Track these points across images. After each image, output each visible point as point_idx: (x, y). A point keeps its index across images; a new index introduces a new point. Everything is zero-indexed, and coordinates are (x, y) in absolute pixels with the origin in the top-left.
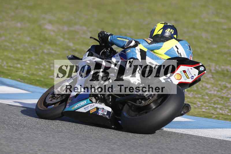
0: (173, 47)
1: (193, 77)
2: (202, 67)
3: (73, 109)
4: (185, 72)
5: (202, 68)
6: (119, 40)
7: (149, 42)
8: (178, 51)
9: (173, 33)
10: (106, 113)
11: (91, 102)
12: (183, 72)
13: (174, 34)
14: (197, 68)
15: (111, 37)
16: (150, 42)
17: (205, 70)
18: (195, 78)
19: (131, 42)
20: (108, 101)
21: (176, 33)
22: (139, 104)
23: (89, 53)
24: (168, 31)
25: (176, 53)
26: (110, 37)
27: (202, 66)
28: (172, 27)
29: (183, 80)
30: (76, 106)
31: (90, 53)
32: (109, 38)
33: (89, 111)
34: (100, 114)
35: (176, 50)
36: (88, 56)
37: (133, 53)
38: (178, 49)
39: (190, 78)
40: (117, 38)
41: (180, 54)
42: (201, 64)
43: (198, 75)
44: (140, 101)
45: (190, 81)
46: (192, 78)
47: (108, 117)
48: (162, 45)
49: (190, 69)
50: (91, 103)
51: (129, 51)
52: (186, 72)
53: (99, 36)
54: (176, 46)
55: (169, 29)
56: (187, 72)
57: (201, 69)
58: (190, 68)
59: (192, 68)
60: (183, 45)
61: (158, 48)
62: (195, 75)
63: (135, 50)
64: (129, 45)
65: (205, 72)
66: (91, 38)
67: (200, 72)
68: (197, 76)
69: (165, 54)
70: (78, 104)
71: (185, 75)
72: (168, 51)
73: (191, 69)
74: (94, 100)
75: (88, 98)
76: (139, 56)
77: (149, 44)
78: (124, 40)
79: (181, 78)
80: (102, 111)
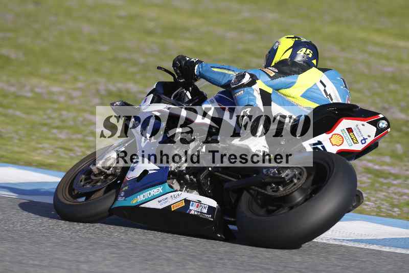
0: (317, 84)
1: (365, 139)
2: (384, 121)
3: (134, 202)
4: (350, 130)
5: (383, 124)
6: (214, 72)
7: (272, 75)
8: (325, 90)
9: (310, 56)
10: (205, 211)
11: (172, 190)
12: (346, 131)
13: (313, 58)
14: (375, 123)
15: (200, 66)
16: (274, 74)
17: (389, 126)
18: (368, 141)
19: (243, 76)
20: (204, 187)
21: (316, 55)
22: (273, 194)
23: (153, 97)
24: (302, 53)
25: (322, 95)
26: (197, 66)
27: (384, 119)
28: (309, 45)
29: (345, 147)
30: (141, 197)
31: (156, 98)
32: (196, 68)
33: (170, 206)
34: (192, 212)
35: (321, 88)
36: (152, 102)
37: (249, 96)
38: (325, 86)
39: (359, 141)
40: (212, 67)
41: (330, 95)
42: (381, 116)
43: (376, 136)
44: (273, 188)
45: (359, 147)
46: (363, 142)
47: (211, 218)
48: (294, 81)
49: (361, 125)
50: (172, 192)
51: (240, 93)
52: (352, 131)
53: (174, 65)
54: (321, 82)
55: (304, 50)
56: (354, 130)
57: (381, 125)
58: (360, 123)
59: (365, 123)
60: (331, 79)
61: (289, 86)
62: (369, 136)
63: (251, 92)
64: (240, 81)
65: (389, 130)
66: (159, 68)
67: (379, 131)
68: (372, 138)
69: (302, 96)
70: (144, 194)
71: (350, 137)
72: (308, 90)
73: (363, 125)
74: (176, 186)
75: (166, 182)
76: (259, 102)
77: (272, 78)
78: (226, 71)
79: (342, 143)
80: (197, 207)
